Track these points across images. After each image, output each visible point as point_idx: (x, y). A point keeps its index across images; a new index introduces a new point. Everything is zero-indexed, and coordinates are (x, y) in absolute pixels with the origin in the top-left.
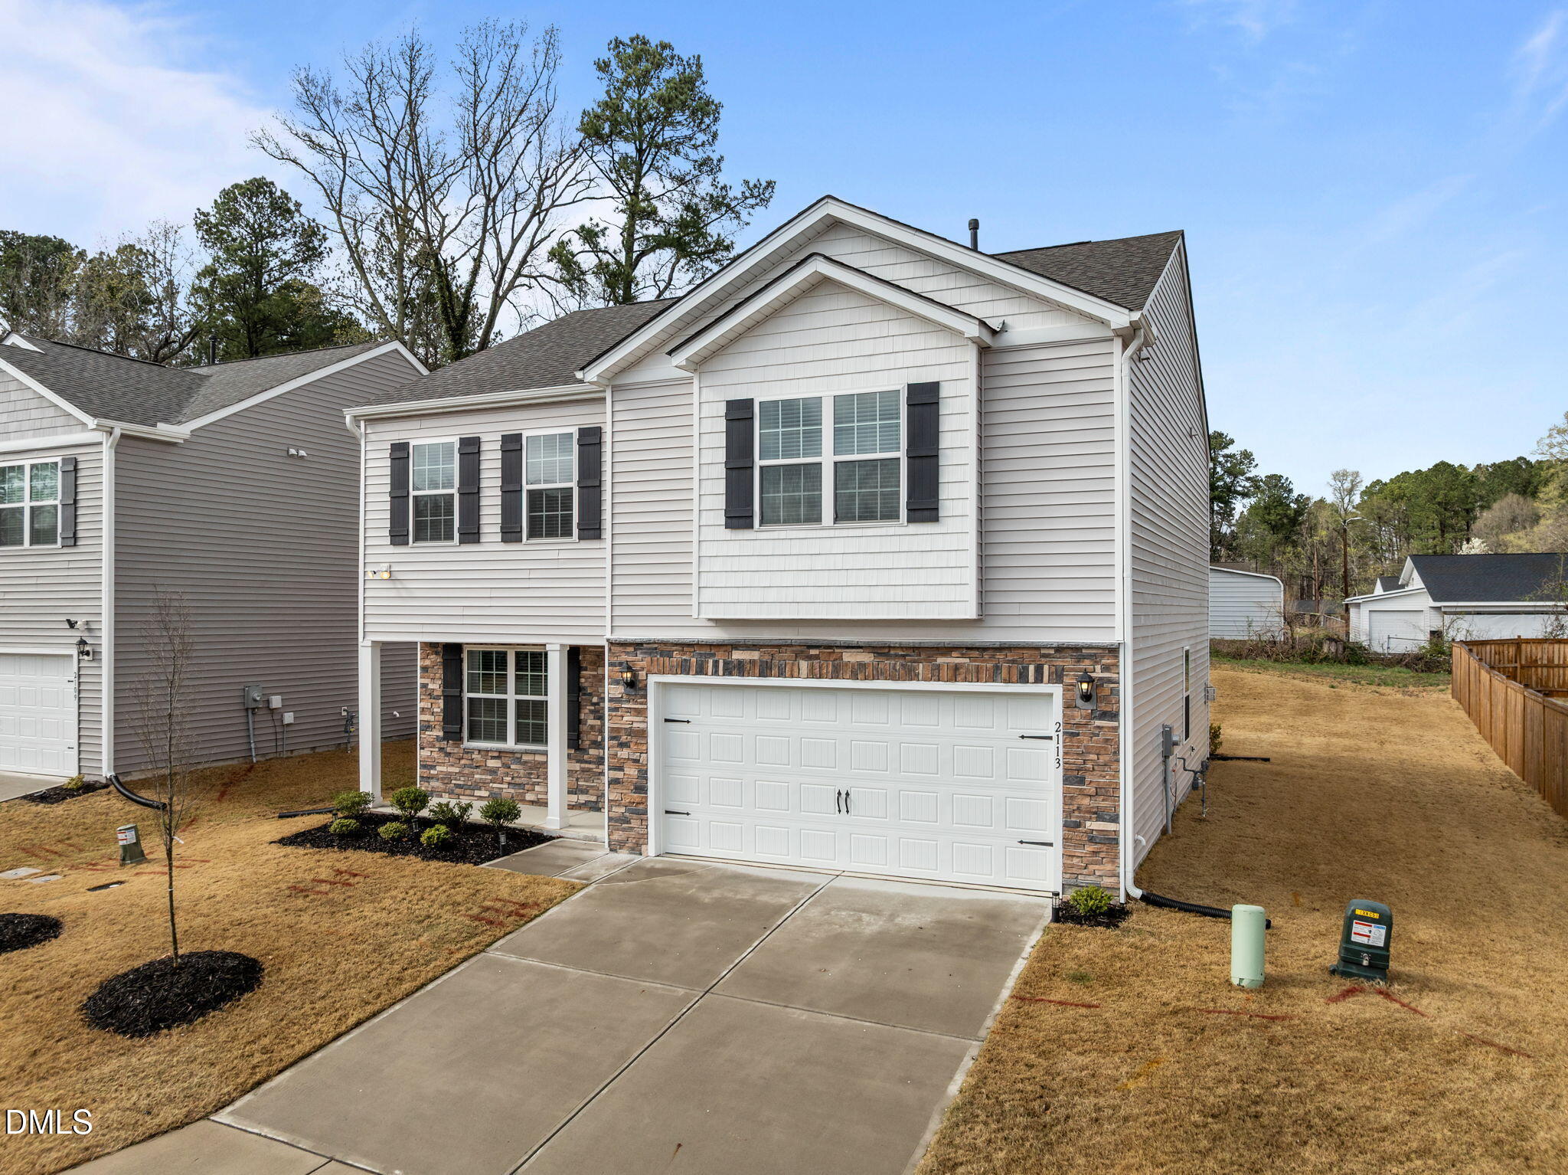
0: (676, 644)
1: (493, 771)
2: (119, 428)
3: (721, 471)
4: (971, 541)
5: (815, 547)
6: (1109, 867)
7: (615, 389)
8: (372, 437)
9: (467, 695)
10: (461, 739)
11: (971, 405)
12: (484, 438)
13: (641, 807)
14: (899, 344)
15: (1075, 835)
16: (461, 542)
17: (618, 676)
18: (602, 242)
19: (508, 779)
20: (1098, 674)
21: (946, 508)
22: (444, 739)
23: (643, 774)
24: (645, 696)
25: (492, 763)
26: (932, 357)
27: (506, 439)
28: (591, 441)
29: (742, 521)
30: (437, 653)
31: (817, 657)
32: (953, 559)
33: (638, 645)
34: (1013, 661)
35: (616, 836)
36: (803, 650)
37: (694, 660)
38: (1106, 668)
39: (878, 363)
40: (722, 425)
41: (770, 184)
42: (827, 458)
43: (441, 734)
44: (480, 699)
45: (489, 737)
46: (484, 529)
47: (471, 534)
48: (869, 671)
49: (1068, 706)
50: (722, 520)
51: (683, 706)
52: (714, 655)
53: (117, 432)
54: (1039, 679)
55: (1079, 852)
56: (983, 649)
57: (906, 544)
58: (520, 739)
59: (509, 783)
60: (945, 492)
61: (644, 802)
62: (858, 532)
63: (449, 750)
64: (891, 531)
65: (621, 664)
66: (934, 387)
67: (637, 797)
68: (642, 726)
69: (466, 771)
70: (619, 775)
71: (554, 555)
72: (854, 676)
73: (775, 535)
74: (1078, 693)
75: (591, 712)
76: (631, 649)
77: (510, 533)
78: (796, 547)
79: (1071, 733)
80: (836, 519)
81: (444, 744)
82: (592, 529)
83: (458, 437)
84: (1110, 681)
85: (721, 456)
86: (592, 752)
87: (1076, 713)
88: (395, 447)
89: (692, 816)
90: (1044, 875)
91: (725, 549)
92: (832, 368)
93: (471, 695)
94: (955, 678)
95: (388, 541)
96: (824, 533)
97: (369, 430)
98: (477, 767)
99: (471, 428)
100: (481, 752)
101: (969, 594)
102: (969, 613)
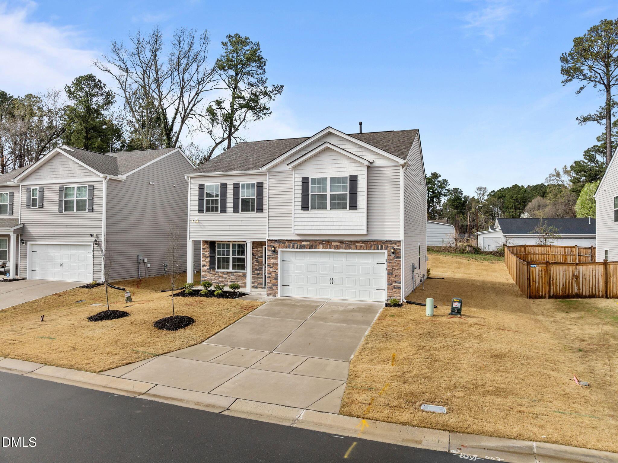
0: (286, 241)
1: (225, 278)
2: (109, 176)
3: (301, 196)
4: (365, 215)
5: (325, 215)
6: (399, 294)
7: (269, 173)
8: (193, 182)
9: (217, 256)
10: (215, 269)
11: (365, 181)
12: (228, 184)
14: (347, 165)
15: (390, 287)
16: (221, 212)
17: (270, 249)
18: (223, 105)
19: (230, 280)
20: (396, 247)
21: (359, 206)
23: (277, 275)
24: (278, 254)
25: (224, 276)
26: (356, 169)
27: (235, 184)
28: (260, 185)
29: (306, 209)
30: (207, 244)
31: (325, 244)
32: (361, 219)
33: (276, 241)
34: (375, 244)
35: (269, 292)
36: (321, 242)
37: (291, 245)
38: (398, 246)
39: (342, 169)
40: (301, 184)
41: (282, 86)
42: (329, 193)
43: (209, 268)
44: (221, 257)
45: (223, 268)
46: (228, 209)
47: (224, 210)
48: (339, 247)
49: (389, 255)
50: (301, 208)
51: (287, 257)
52: (297, 243)
53: (108, 178)
54: (381, 249)
55: (391, 291)
56: (368, 241)
57: (349, 215)
58: (234, 268)
60: (359, 202)
61: (277, 283)
62: (337, 212)
63: (211, 272)
64: (345, 212)
65: (271, 246)
66: (356, 176)
67: (275, 281)
68: (277, 262)
69: (217, 278)
70: (270, 275)
71: (249, 216)
72: (335, 249)
73: (315, 212)
74: (391, 252)
75: (256, 260)
76: (274, 242)
77: (236, 210)
78: (320, 215)
79: (389, 262)
80: (331, 208)
81: (209, 271)
82: (260, 209)
83: (220, 183)
84: (399, 249)
85: (300, 191)
86: (256, 272)
87: (391, 257)
88: (200, 185)
89: (290, 286)
90: (383, 298)
91: (301, 216)
92: (330, 170)
93: (219, 256)
94: (360, 249)
95: (198, 212)
96: (328, 212)
97: (191, 180)
98: (220, 277)
99: (224, 181)
100: (221, 272)
101: (365, 228)
102: (364, 232)
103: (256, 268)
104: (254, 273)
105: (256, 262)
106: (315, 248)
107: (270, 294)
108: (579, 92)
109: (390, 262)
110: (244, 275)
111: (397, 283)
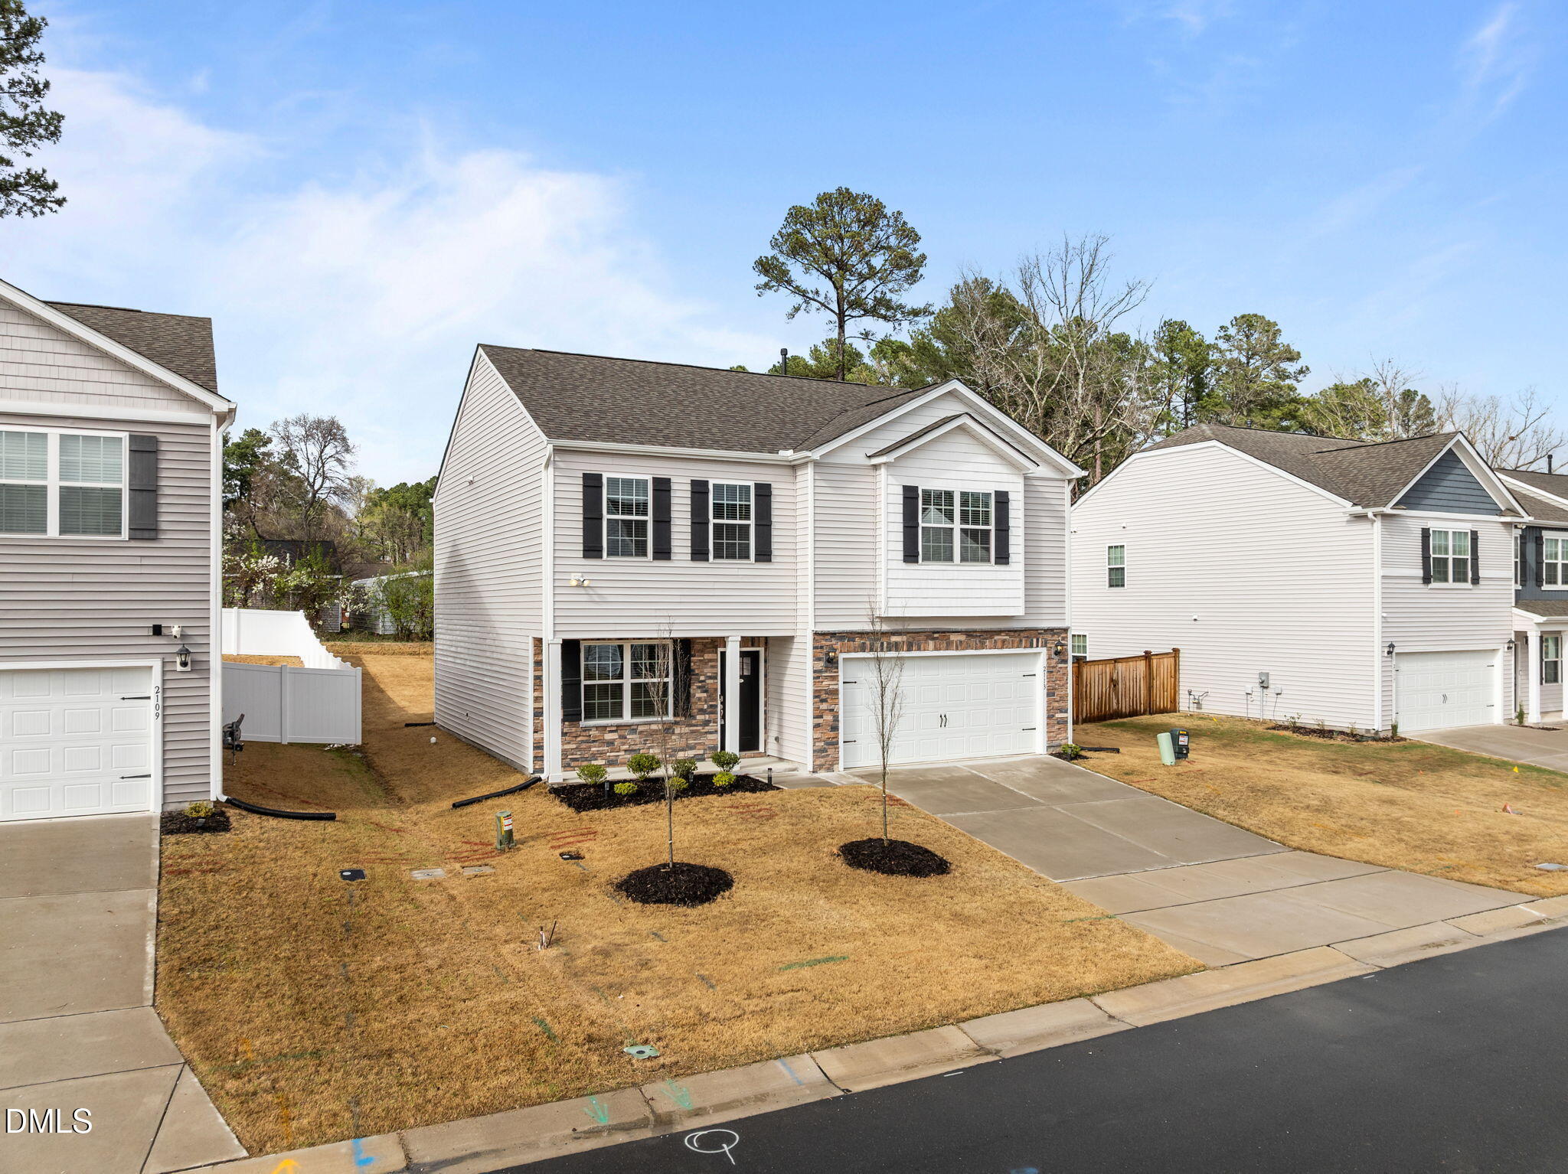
0: (858, 633)
1: (611, 743)
3: (900, 528)
4: (1021, 576)
5: (950, 575)
6: (1065, 735)
8: (561, 465)
9: (583, 683)
10: (579, 720)
11: (1022, 505)
12: (674, 480)
13: (834, 740)
14: (990, 468)
15: (1051, 721)
16: (655, 558)
17: (822, 655)
19: (625, 747)
20: (1060, 642)
21: (1012, 559)
22: (564, 721)
23: (836, 719)
24: (837, 668)
25: (608, 736)
26: (1005, 478)
27: (694, 483)
28: (764, 492)
29: (913, 558)
31: (937, 638)
33: (833, 635)
34: (1027, 637)
35: (818, 762)
36: (931, 635)
37: (868, 643)
38: (1063, 639)
39: (981, 476)
40: (900, 500)
42: (957, 526)
44: (597, 685)
45: (603, 715)
46: (674, 550)
47: (663, 552)
48: (964, 644)
49: (1049, 658)
50: (901, 557)
51: (857, 672)
52: (879, 639)
54: (1037, 646)
55: (1053, 729)
56: (1015, 631)
57: (993, 575)
58: (636, 711)
59: (625, 751)
60: (1012, 550)
61: (837, 737)
62: (971, 568)
63: (566, 730)
64: (986, 568)
65: (822, 647)
66: (1007, 494)
67: (832, 734)
68: (835, 687)
69: (584, 746)
71: (735, 572)
72: (957, 648)
73: (930, 567)
74: (1053, 651)
75: (699, 687)
76: (829, 637)
77: (699, 553)
78: (940, 575)
79: (1050, 671)
80: (962, 560)
82: (764, 554)
83: (651, 476)
84: (1064, 645)
85: (901, 518)
86: (699, 717)
87: (1052, 661)
88: (586, 477)
89: (858, 742)
90: (1038, 745)
91: (901, 574)
92: (960, 475)
93: (589, 682)
94: (1002, 648)
95: (581, 554)
96: (955, 568)
97: (557, 459)
98: (594, 741)
99: (663, 470)
100: (597, 727)
101: (1021, 603)
102: (1021, 612)
103: (701, 707)
104: (694, 722)
105: (699, 691)
106: (919, 649)
107: (821, 767)
108: (792, 316)
109: (1052, 672)
110: (668, 729)
111: (1061, 712)
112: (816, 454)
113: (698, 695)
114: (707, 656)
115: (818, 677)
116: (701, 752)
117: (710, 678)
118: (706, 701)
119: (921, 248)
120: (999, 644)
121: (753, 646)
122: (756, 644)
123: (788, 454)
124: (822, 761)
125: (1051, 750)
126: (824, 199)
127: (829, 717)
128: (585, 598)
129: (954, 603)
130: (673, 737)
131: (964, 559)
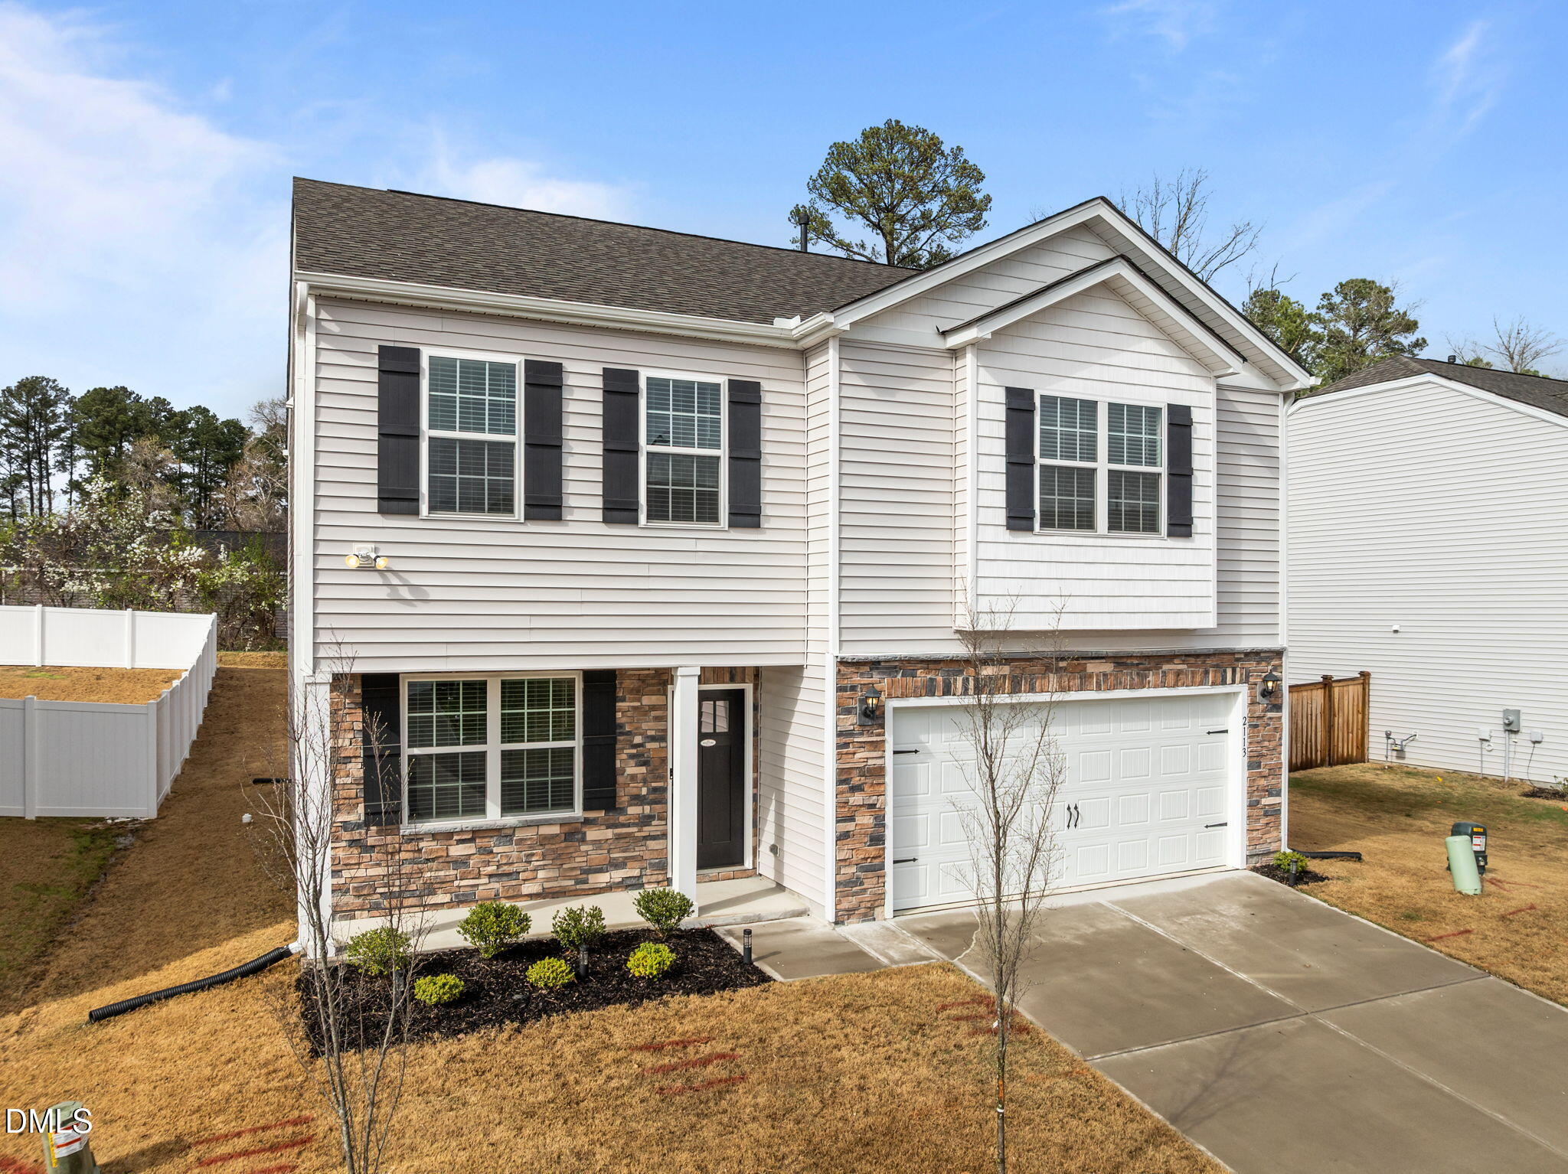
0: (922, 661)
1: (461, 862)
3: (1002, 465)
4: (1211, 558)
5: (1089, 555)
6: (1275, 834)
7: (844, 344)
8: (334, 328)
9: (406, 751)
10: (397, 821)
11: (1212, 432)
12: (568, 366)
13: (876, 862)
14: (1159, 362)
15: (1255, 812)
16: (528, 517)
19: (491, 869)
21: (1198, 525)
22: (367, 824)
23: (880, 822)
24: (882, 726)
25: (457, 851)
26: (1186, 383)
27: (609, 374)
28: (746, 399)
29: (1023, 523)
31: (1065, 669)
33: (874, 664)
34: (1217, 666)
36: (1053, 662)
37: (940, 678)
38: (1275, 668)
39: (1142, 378)
40: (1001, 413)
42: (1102, 466)
43: (357, 817)
44: (430, 756)
45: (450, 811)
46: (570, 501)
47: (547, 507)
48: (1111, 680)
49: (1253, 703)
50: (1003, 520)
51: (909, 734)
52: (961, 672)
54: (1233, 681)
55: (1258, 826)
56: (1197, 656)
57: (1165, 556)
58: (509, 805)
59: (490, 876)
60: (1197, 510)
61: (881, 856)
62: (1126, 543)
63: (370, 841)
64: (1153, 543)
65: (853, 687)
66: (1187, 411)
67: (872, 851)
68: (879, 762)
69: (406, 869)
71: (689, 545)
72: (1099, 687)
73: (1054, 540)
74: (1259, 689)
76: (867, 668)
77: (617, 509)
78: (1073, 555)
79: (1254, 724)
80: (1110, 528)
81: (361, 833)
82: (747, 513)
83: (522, 358)
84: (1277, 679)
85: (1001, 447)
86: (633, 810)
87: (1257, 707)
88: (386, 353)
89: (920, 861)
90: (1232, 853)
91: (1002, 552)
92: (1108, 374)
93: (417, 751)
94: (1175, 685)
95: (374, 506)
96: (1099, 542)
97: (323, 315)
98: (428, 860)
99: (547, 348)
100: (434, 836)
101: (1211, 605)
102: (1210, 622)
103: (635, 791)
104: (622, 819)
105: (632, 762)
106: (1032, 690)
107: (850, 912)
109: (1256, 726)
110: (573, 833)
111: (1271, 795)
112: (843, 321)
113: (630, 771)
114: (647, 700)
115: (846, 745)
116: (636, 873)
117: (653, 739)
118: (645, 781)
119: (984, 189)
120: (1171, 678)
121: (732, 680)
122: (738, 678)
123: (790, 325)
124: (854, 901)
125: (1253, 862)
126: (871, 134)
127: (865, 820)
128: (383, 593)
129: (1095, 605)
130: (584, 848)
131: (1114, 525)
